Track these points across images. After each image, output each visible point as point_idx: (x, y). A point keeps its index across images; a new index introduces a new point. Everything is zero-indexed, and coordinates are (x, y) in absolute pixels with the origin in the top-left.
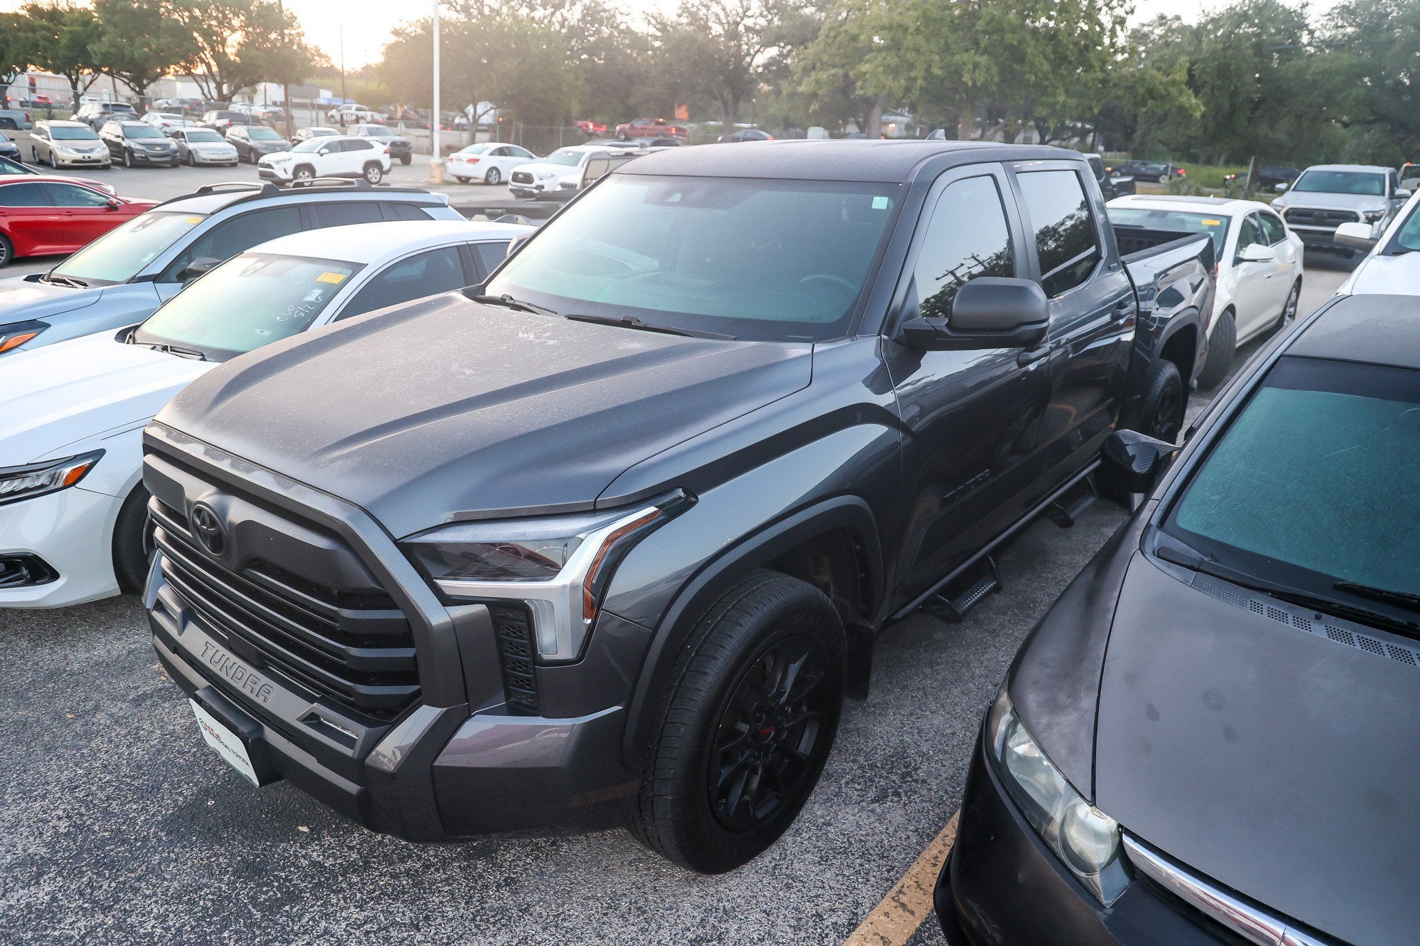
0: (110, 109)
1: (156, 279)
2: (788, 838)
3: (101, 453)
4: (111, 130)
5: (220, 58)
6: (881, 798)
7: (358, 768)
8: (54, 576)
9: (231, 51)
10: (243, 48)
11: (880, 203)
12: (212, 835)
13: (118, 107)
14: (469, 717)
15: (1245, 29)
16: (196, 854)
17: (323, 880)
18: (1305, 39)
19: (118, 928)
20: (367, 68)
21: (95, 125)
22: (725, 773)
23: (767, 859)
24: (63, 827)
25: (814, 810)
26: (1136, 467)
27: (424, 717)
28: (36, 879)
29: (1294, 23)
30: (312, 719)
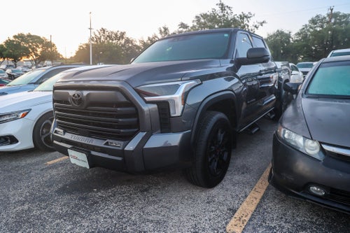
0: (8, 66)
1: (34, 83)
2: (223, 182)
3: (30, 110)
4: (9, 71)
5: (36, 55)
6: (243, 173)
7: (122, 153)
8: (17, 141)
9: (39, 53)
10: (41, 52)
11: (226, 35)
12: (70, 193)
13: (10, 66)
14: (152, 135)
15: (278, 38)
16: (67, 197)
17: (104, 199)
18: (291, 40)
19: (49, 212)
20: (71, 57)
21: (5, 70)
22: (210, 159)
23: (220, 186)
24: (28, 194)
25: (227, 177)
26: (293, 89)
27: (140, 135)
28: (23, 204)
29: (288, 36)
30: (107, 144)
